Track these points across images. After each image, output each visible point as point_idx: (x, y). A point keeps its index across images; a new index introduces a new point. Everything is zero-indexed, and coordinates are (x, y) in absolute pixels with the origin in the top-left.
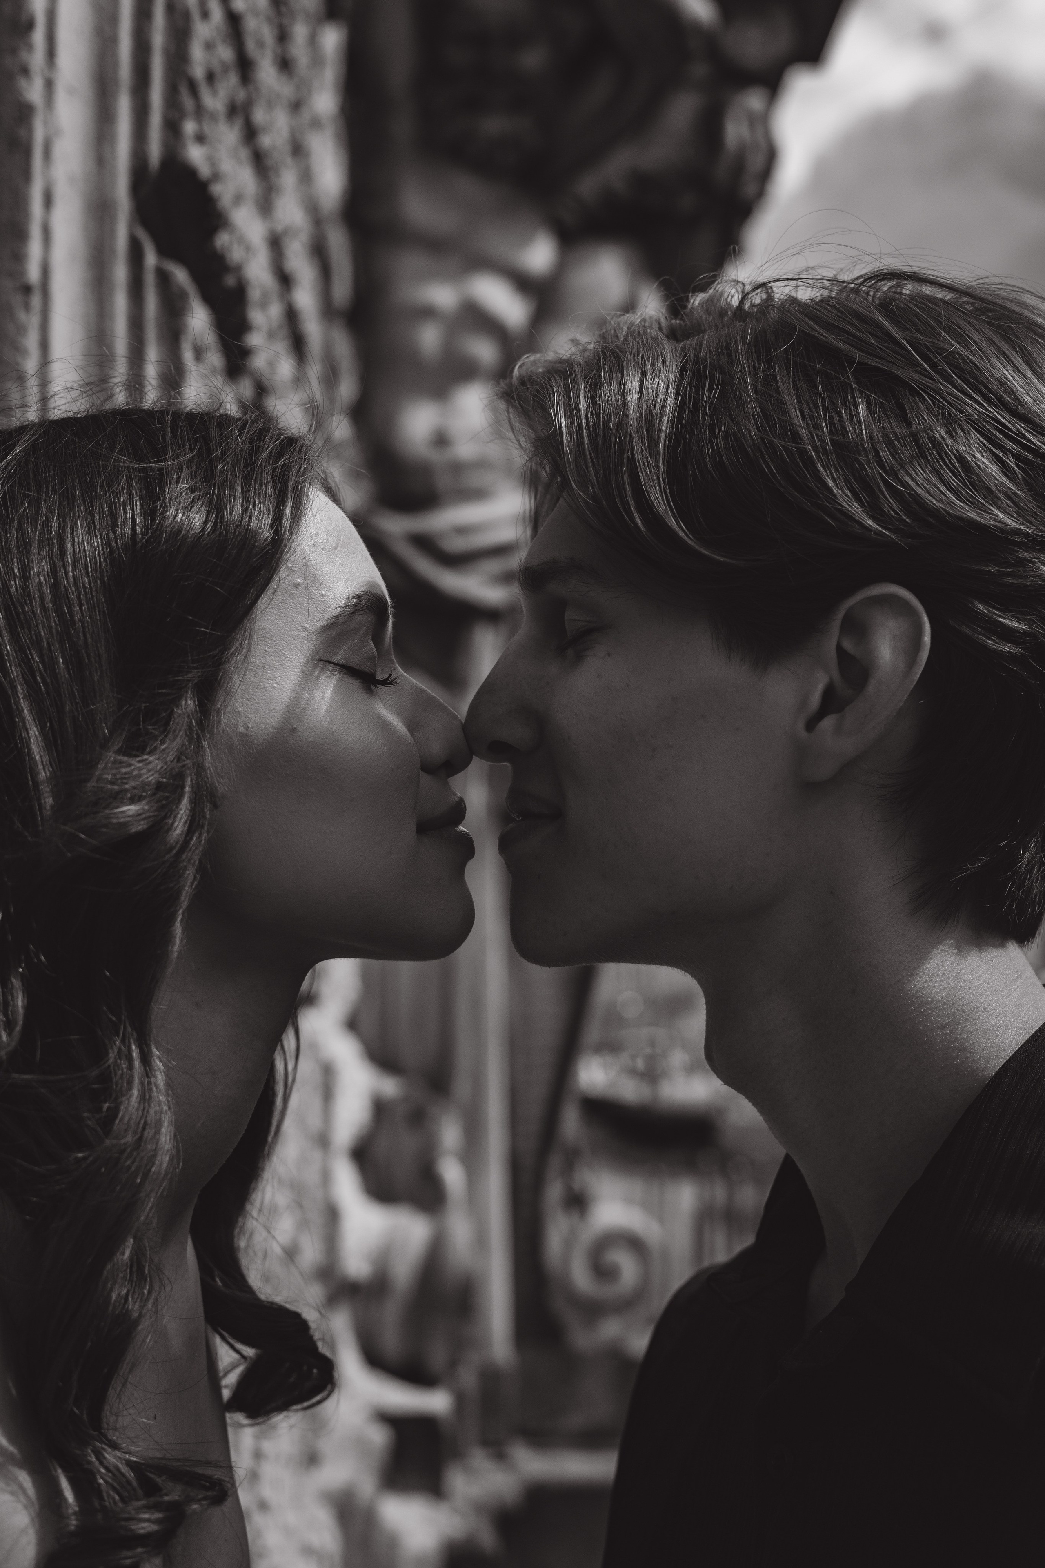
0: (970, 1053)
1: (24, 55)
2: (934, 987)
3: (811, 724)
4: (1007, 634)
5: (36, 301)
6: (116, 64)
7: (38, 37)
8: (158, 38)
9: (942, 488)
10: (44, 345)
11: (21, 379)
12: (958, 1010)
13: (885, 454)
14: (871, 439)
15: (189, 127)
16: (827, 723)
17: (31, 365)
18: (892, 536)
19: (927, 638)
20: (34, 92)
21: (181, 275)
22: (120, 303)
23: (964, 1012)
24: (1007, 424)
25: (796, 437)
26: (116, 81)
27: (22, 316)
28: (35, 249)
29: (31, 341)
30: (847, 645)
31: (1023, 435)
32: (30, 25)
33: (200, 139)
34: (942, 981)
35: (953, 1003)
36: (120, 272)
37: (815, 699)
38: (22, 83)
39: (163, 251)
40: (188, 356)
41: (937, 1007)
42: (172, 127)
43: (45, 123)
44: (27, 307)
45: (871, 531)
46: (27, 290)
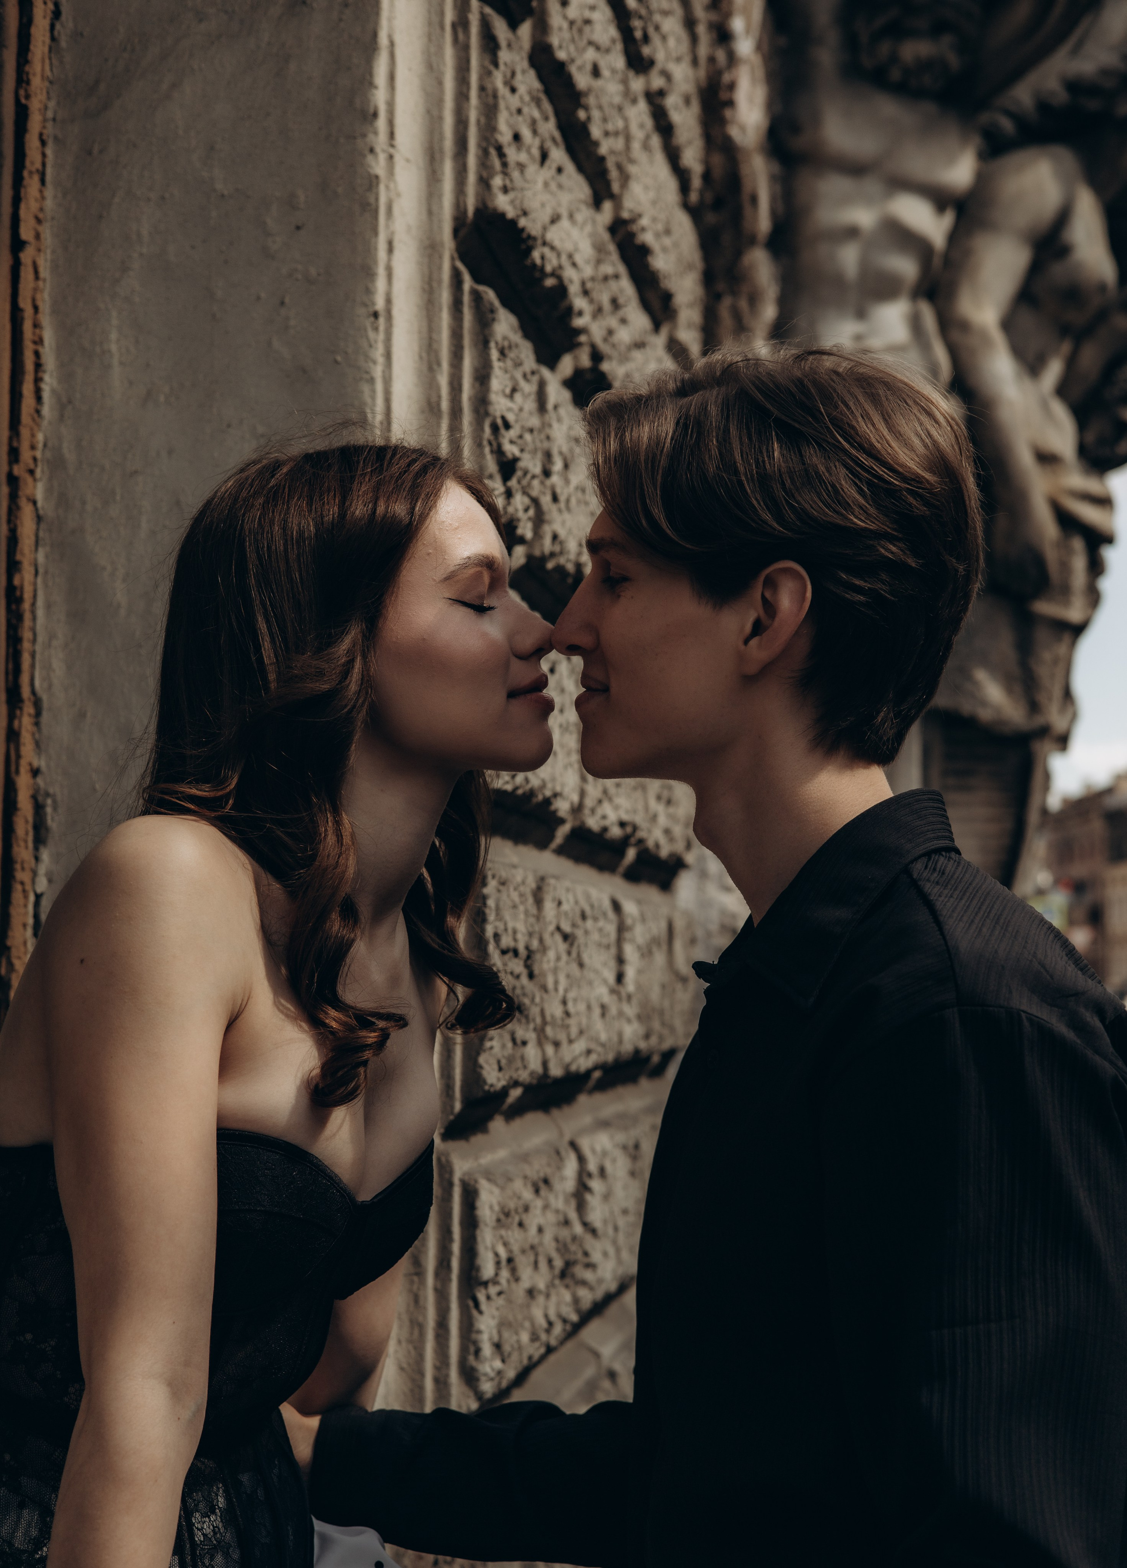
0: (830, 826)
1: (371, 136)
2: (814, 790)
3: (746, 642)
4: (859, 590)
5: (382, 321)
6: (442, 138)
7: (381, 123)
8: (473, 116)
9: (821, 504)
10: (388, 356)
11: (372, 381)
12: (826, 803)
13: (788, 482)
14: (780, 471)
15: (497, 181)
16: (754, 642)
17: (378, 372)
18: (789, 534)
19: (809, 594)
20: (379, 167)
21: (490, 295)
22: (445, 318)
23: (829, 803)
24: (864, 461)
25: (736, 472)
26: (442, 151)
27: (371, 334)
28: (381, 284)
29: (378, 353)
30: (768, 595)
31: (873, 468)
32: (375, 115)
33: (505, 190)
34: (818, 786)
35: (824, 799)
36: (445, 296)
37: (748, 628)
38: (370, 158)
39: (477, 278)
40: (494, 354)
41: (814, 801)
42: (484, 183)
43: (387, 188)
44: (376, 329)
45: (776, 530)
46: (376, 315)
